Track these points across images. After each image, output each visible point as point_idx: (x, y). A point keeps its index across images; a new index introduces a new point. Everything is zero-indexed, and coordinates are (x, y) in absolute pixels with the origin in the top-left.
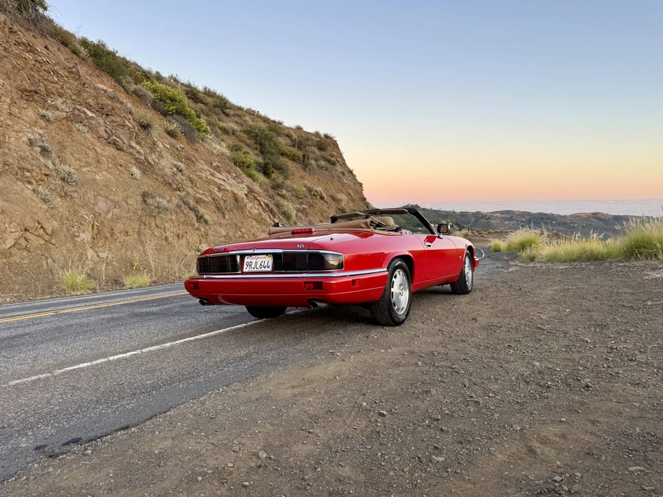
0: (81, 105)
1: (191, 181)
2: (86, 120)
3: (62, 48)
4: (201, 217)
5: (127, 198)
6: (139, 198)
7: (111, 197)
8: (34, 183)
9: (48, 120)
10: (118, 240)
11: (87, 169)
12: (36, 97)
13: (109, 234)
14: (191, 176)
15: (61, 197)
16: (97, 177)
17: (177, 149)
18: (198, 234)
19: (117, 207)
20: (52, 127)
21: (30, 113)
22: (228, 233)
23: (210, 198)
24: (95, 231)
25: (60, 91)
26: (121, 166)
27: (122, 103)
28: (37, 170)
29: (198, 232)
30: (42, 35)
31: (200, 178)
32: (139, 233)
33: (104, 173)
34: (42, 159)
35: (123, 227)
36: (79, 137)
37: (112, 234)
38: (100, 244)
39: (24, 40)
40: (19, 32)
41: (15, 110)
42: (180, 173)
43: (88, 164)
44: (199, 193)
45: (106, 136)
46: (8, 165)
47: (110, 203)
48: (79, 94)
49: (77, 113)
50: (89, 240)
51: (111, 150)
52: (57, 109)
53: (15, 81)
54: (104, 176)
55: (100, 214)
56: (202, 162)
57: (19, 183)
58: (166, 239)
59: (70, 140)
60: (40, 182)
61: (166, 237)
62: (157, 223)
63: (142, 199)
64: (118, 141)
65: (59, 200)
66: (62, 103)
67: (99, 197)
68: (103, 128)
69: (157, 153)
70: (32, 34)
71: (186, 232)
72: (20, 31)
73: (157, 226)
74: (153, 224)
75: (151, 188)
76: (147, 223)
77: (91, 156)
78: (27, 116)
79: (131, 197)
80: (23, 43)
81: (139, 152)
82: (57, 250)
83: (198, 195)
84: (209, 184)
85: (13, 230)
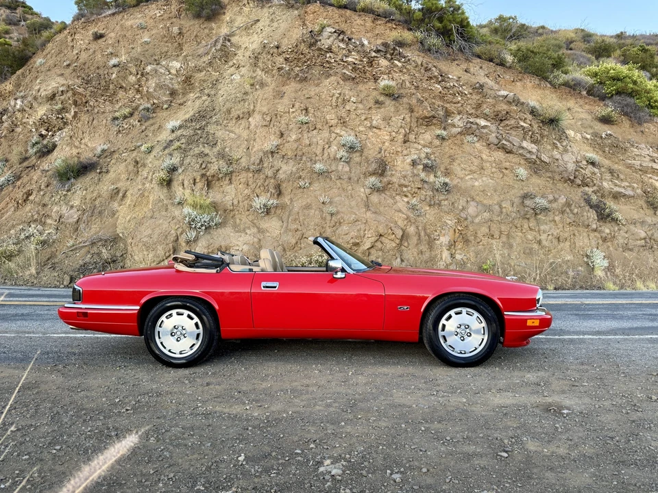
0: (477, 117)
1: (611, 172)
2: (477, 131)
3: (486, 64)
4: (608, 216)
5: (502, 201)
6: (517, 201)
7: (485, 202)
8: (410, 195)
9: (443, 139)
10: (481, 243)
11: (469, 177)
12: (434, 121)
13: (473, 237)
14: (616, 167)
15: (430, 205)
16: (476, 184)
17: (601, 137)
18: (595, 236)
19: (487, 211)
20: (446, 143)
21: (427, 136)
22: (652, 235)
23: (639, 191)
24: (457, 235)
25: (461, 109)
26: (506, 169)
27: (523, 104)
28: (413, 185)
29: (596, 234)
30: (467, 60)
31: (630, 167)
32: (508, 236)
33: (484, 179)
34: (423, 175)
35: (487, 231)
36: (468, 148)
37: (476, 237)
38: (459, 247)
39: (436, 74)
40: (434, 69)
41: (412, 137)
42: (590, 166)
43: (472, 172)
44: (620, 186)
45: (496, 141)
46: (392, 184)
47: (480, 207)
48: (479, 106)
49: (469, 125)
50: (447, 243)
51: (500, 155)
52: (454, 126)
53: (418, 112)
54: (483, 181)
55: (466, 219)
56: (643, 146)
57: (398, 198)
58: (540, 242)
59: (460, 152)
60: (415, 195)
61: (540, 240)
62: (531, 225)
63: (521, 201)
64: (506, 145)
65: (428, 208)
66: (459, 120)
67: (472, 203)
68: (494, 135)
69: (561, 148)
70: (456, 62)
71: (574, 235)
72: (434, 66)
73: (531, 229)
74: (526, 226)
75: (537, 189)
76: (518, 225)
77: (476, 164)
78: (424, 139)
79: (506, 200)
80: (435, 77)
81: (530, 152)
82: (409, 252)
83: (617, 189)
84: (646, 172)
85: (370, 236)
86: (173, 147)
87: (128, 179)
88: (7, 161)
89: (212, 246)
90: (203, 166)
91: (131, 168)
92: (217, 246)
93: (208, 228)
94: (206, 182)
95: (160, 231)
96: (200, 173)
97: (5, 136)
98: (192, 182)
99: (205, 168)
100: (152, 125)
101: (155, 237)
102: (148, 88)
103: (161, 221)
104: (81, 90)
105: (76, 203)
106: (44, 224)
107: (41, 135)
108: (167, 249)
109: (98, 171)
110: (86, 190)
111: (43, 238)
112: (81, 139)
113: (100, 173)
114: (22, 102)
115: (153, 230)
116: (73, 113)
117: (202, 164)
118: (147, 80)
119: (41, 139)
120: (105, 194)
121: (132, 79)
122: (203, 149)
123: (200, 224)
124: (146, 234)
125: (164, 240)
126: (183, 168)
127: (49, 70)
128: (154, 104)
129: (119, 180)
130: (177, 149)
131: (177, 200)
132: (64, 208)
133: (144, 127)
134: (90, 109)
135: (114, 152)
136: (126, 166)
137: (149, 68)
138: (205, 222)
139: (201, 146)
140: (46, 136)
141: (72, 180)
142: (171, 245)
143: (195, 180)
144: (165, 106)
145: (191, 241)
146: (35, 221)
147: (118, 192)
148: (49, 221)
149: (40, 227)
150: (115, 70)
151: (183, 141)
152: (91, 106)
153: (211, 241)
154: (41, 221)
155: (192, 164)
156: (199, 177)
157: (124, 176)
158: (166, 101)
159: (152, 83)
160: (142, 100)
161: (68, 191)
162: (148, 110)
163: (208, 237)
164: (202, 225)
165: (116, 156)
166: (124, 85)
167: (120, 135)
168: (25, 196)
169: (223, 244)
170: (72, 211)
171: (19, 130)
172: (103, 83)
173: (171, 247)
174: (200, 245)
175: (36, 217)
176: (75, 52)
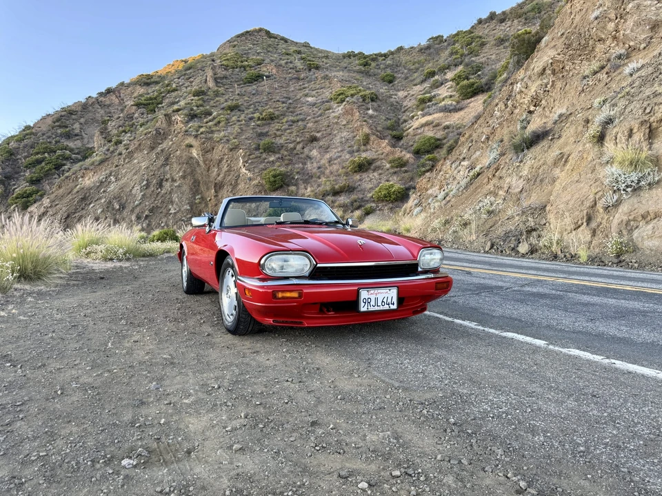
86: (620, 96)
87: (575, 142)
88: (502, 141)
89: (636, 211)
90: (648, 111)
91: (580, 128)
92: (642, 211)
93: (637, 189)
94: (647, 131)
95: (578, 197)
96: (641, 120)
97: (507, 119)
98: (626, 134)
99: (649, 113)
100: (620, 73)
101: (571, 203)
102: (625, 30)
103: (582, 185)
104: (559, 58)
105: (525, 173)
106: (496, 195)
107: (530, 112)
108: (580, 217)
109: (550, 138)
110: (535, 159)
111: (493, 207)
112: (552, 108)
113: (551, 140)
114: (521, 84)
115: (573, 196)
116: (551, 83)
117: (645, 109)
118: (626, 21)
119: (529, 115)
120: (550, 160)
121: (611, 26)
122: (657, 88)
123: (623, 185)
124: (564, 200)
125: (579, 206)
126: (621, 119)
127: (547, 46)
128: (630, 47)
129: (566, 144)
130: (624, 96)
131: (605, 159)
132: (515, 178)
133: (610, 79)
134: (565, 74)
135: (571, 114)
136: (576, 128)
137: (630, 5)
138: (632, 181)
139: (656, 85)
140: (533, 112)
141: (526, 151)
142: (585, 212)
143: (631, 130)
144: (642, 46)
145: (609, 206)
146: (491, 193)
147: (562, 157)
148: (501, 193)
149: (493, 199)
150: (596, 22)
151: (637, 84)
152: (567, 71)
153: (636, 206)
154: (495, 193)
155: (634, 112)
156: (637, 126)
157: (572, 140)
158: (644, 40)
159: (630, 23)
160: (617, 48)
161: (521, 161)
162: (619, 57)
163: (635, 200)
164: (627, 186)
165: (572, 118)
166: (603, 36)
167: (583, 95)
168: (495, 171)
169: (651, 209)
170: (520, 181)
171: (517, 111)
172: (583, 42)
173: (585, 215)
174: (620, 211)
175: (492, 189)
176: (572, 17)
